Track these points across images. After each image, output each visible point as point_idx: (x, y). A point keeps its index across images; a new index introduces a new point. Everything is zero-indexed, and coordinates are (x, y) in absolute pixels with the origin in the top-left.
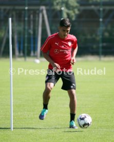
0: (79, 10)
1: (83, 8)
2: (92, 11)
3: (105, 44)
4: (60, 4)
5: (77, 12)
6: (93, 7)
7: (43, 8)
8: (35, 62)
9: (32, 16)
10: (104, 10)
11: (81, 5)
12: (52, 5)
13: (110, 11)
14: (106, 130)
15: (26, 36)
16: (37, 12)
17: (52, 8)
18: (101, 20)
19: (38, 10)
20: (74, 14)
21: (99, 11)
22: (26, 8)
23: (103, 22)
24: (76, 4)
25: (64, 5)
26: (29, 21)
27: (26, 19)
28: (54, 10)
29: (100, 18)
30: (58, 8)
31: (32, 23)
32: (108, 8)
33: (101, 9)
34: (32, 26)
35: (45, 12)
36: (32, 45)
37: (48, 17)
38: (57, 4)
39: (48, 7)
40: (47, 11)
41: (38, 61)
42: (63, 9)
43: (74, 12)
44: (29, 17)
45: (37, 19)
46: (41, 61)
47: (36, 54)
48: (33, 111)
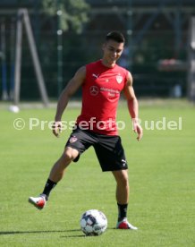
0: (89, 15)
1: (96, 11)
2: (113, 16)
4: (54, 4)
5: (85, 19)
6: (115, 10)
7: (24, 11)
8: (10, 111)
9: (3, 27)
10: (134, 15)
11: (94, 6)
12: (40, 6)
13: (146, 17)
16: (13, 19)
17: (41, 12)
18: (130, 32)
19: (15, 15)
20: (80, 22)
21: (126, 16)
23: (134, 36)
24: (83, 5)
25: (62, 6)
28: (43, 16)
29: (127, 29)
30: (51, 11)
31: (3, 39)
32: (141, 11)
33: (130, 12)
34: (3, 46)
35: (27, 19)
36: (4, 80)
37: (33, 29)
38: (50, 4)
39: (32, 11)
40: (32, 17)
41: (15, 109)
42: (60, 13)
43: (80, 19)
45: (12, 31)
46: (21, 109)
47: (12, 97)
48: (8, 200)
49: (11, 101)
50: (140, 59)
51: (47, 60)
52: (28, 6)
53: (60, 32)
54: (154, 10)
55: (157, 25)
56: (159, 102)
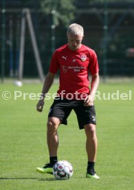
0: (75, 14)
1: (80, 11)
2: (93, 16)
3: (110, 61)
4: (49, 5)
5: (72, 17)
6: (94, 10)
7: (27, 11)
8: (15, 85)
9: (11, 22)
10: (109, 15)
11: (79, 7)
12: (39, 7)
13: (118, 16)
14: (112, 177)
15: (3, 49)
16: (19, 16)
17: (39, 11)
18: (106, 27)
19: (20, 13)
20: (68, 20)
21: (103, 15)
22: (4, 11)
23: (109, 30)
25: (55, 7)
26: (7, 29)
27: (4, 26)
28: (41, 14)
29: (103, 25)
30: (47, 10)
31: (11, 31)
32: (115, 11)
33: (106, 13)
34: (11, 36)
35: (29, 16)
36: (11, 62)
37: (34, 24)
38: (46, 5)
39: (33, 10)
40: (33, 15)
41: (19, 83)
42: (54, 12)
43: (69, 17)
44: (7, 23)
45: (18, 25)
46: (24, 84)
47: (16, 74)
48: (13, 151)
49: (16, 77)
50: (113, 48)
51: (43, 48)
52: (30, 7)
53: (53, 27)
54: (124, 11)
55: (126, 22)
56: (127, 80)
